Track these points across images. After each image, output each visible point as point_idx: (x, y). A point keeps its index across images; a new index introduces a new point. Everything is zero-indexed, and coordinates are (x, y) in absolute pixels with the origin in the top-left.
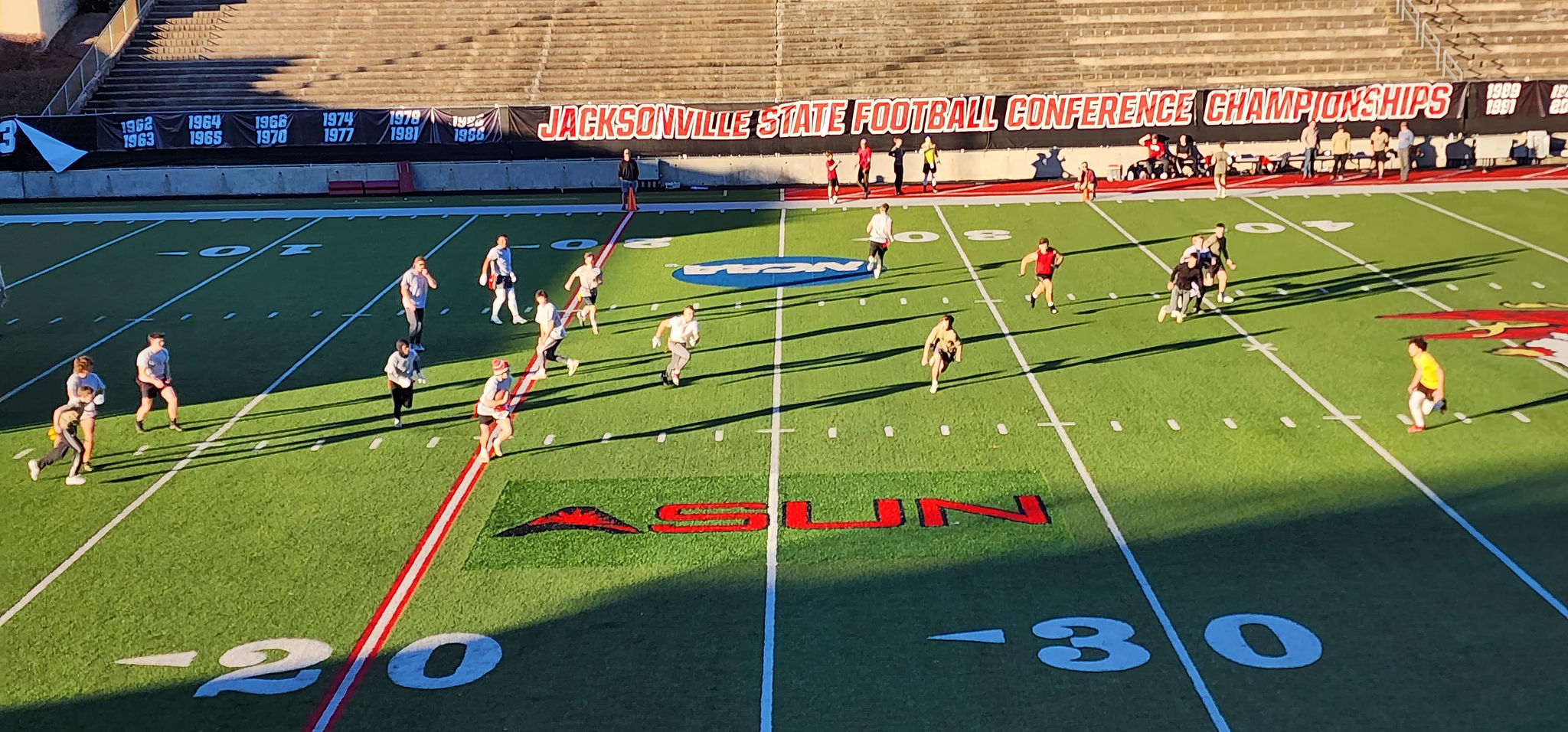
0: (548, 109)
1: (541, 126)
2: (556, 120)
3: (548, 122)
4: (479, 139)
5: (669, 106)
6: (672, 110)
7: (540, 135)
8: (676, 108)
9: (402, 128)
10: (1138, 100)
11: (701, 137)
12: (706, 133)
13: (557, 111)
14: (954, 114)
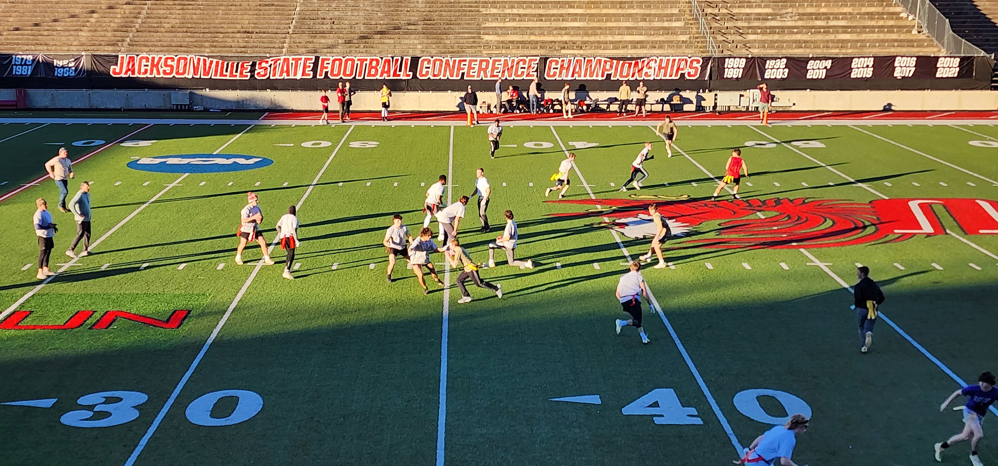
0: (117, 57)
1: (112, 67)
2: (122, 64)
3: (116, 64)
4: (71, 75)
5: (197, 57)
6: (199, 60)
7: (111, 73)
8: (202, 58)
9: (20, 67)
10: (502, 62)
11: (218, 77)
12: (222, 74)
13: (123, 58)
14: (384, 67)
